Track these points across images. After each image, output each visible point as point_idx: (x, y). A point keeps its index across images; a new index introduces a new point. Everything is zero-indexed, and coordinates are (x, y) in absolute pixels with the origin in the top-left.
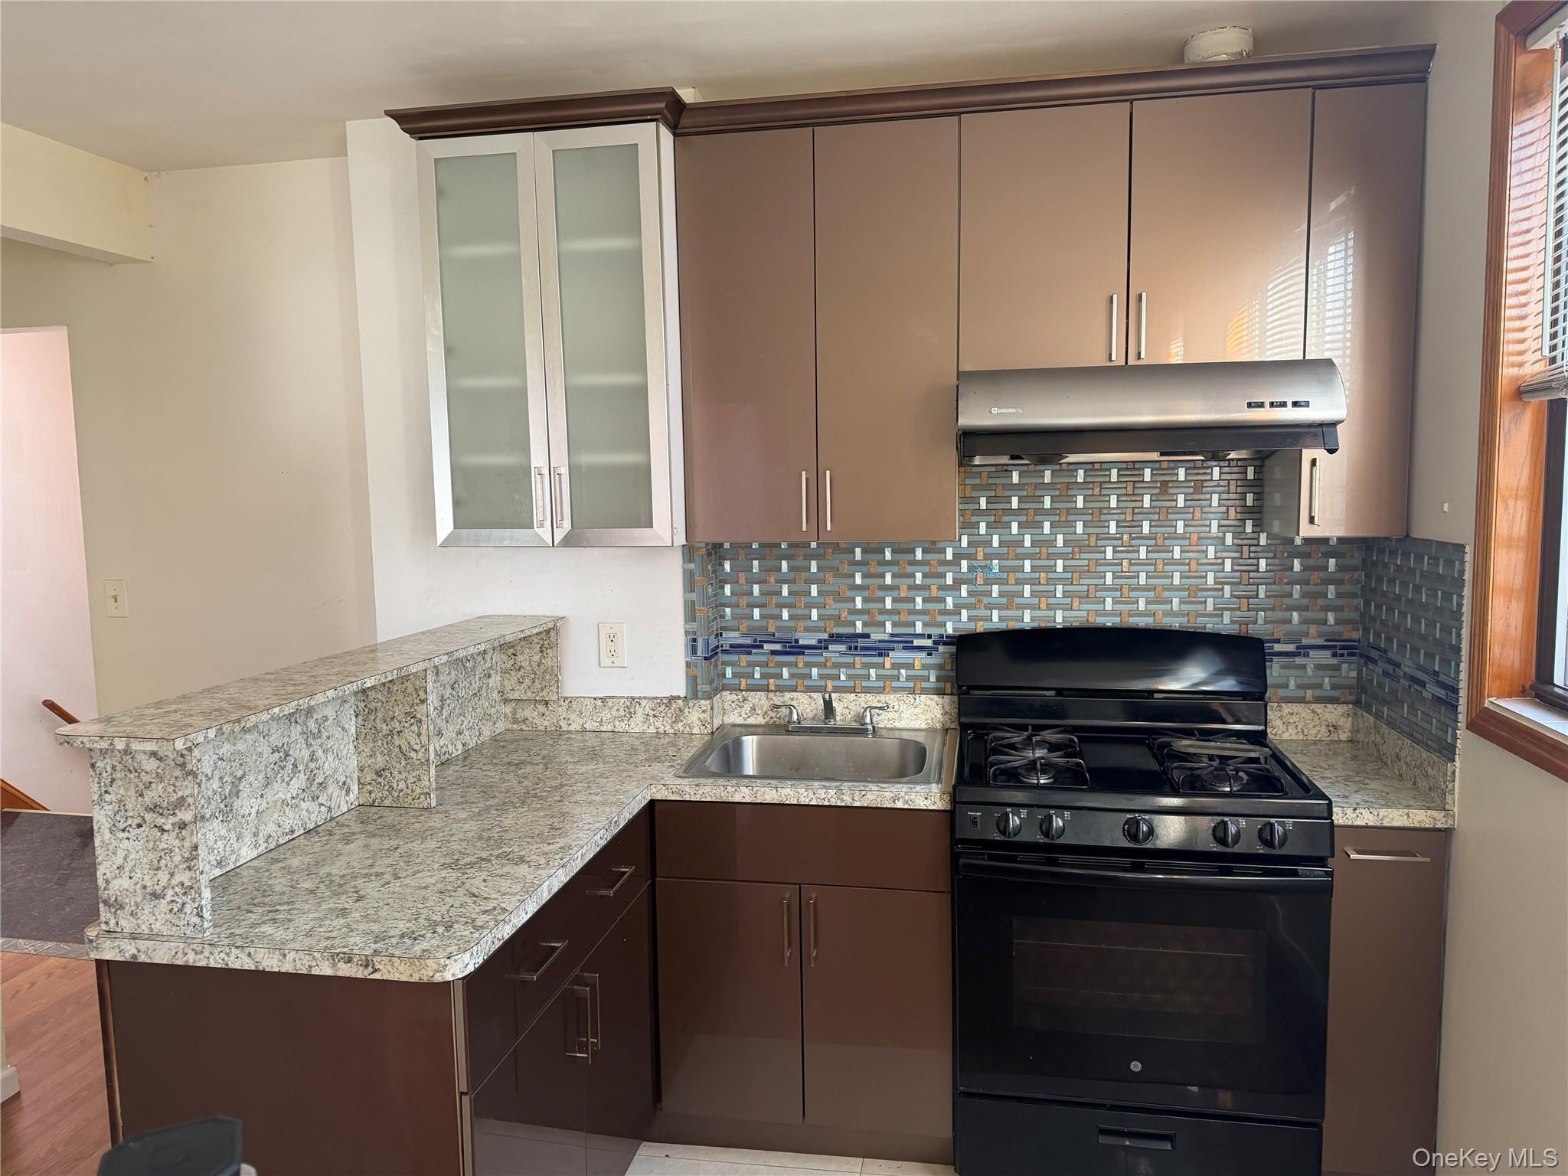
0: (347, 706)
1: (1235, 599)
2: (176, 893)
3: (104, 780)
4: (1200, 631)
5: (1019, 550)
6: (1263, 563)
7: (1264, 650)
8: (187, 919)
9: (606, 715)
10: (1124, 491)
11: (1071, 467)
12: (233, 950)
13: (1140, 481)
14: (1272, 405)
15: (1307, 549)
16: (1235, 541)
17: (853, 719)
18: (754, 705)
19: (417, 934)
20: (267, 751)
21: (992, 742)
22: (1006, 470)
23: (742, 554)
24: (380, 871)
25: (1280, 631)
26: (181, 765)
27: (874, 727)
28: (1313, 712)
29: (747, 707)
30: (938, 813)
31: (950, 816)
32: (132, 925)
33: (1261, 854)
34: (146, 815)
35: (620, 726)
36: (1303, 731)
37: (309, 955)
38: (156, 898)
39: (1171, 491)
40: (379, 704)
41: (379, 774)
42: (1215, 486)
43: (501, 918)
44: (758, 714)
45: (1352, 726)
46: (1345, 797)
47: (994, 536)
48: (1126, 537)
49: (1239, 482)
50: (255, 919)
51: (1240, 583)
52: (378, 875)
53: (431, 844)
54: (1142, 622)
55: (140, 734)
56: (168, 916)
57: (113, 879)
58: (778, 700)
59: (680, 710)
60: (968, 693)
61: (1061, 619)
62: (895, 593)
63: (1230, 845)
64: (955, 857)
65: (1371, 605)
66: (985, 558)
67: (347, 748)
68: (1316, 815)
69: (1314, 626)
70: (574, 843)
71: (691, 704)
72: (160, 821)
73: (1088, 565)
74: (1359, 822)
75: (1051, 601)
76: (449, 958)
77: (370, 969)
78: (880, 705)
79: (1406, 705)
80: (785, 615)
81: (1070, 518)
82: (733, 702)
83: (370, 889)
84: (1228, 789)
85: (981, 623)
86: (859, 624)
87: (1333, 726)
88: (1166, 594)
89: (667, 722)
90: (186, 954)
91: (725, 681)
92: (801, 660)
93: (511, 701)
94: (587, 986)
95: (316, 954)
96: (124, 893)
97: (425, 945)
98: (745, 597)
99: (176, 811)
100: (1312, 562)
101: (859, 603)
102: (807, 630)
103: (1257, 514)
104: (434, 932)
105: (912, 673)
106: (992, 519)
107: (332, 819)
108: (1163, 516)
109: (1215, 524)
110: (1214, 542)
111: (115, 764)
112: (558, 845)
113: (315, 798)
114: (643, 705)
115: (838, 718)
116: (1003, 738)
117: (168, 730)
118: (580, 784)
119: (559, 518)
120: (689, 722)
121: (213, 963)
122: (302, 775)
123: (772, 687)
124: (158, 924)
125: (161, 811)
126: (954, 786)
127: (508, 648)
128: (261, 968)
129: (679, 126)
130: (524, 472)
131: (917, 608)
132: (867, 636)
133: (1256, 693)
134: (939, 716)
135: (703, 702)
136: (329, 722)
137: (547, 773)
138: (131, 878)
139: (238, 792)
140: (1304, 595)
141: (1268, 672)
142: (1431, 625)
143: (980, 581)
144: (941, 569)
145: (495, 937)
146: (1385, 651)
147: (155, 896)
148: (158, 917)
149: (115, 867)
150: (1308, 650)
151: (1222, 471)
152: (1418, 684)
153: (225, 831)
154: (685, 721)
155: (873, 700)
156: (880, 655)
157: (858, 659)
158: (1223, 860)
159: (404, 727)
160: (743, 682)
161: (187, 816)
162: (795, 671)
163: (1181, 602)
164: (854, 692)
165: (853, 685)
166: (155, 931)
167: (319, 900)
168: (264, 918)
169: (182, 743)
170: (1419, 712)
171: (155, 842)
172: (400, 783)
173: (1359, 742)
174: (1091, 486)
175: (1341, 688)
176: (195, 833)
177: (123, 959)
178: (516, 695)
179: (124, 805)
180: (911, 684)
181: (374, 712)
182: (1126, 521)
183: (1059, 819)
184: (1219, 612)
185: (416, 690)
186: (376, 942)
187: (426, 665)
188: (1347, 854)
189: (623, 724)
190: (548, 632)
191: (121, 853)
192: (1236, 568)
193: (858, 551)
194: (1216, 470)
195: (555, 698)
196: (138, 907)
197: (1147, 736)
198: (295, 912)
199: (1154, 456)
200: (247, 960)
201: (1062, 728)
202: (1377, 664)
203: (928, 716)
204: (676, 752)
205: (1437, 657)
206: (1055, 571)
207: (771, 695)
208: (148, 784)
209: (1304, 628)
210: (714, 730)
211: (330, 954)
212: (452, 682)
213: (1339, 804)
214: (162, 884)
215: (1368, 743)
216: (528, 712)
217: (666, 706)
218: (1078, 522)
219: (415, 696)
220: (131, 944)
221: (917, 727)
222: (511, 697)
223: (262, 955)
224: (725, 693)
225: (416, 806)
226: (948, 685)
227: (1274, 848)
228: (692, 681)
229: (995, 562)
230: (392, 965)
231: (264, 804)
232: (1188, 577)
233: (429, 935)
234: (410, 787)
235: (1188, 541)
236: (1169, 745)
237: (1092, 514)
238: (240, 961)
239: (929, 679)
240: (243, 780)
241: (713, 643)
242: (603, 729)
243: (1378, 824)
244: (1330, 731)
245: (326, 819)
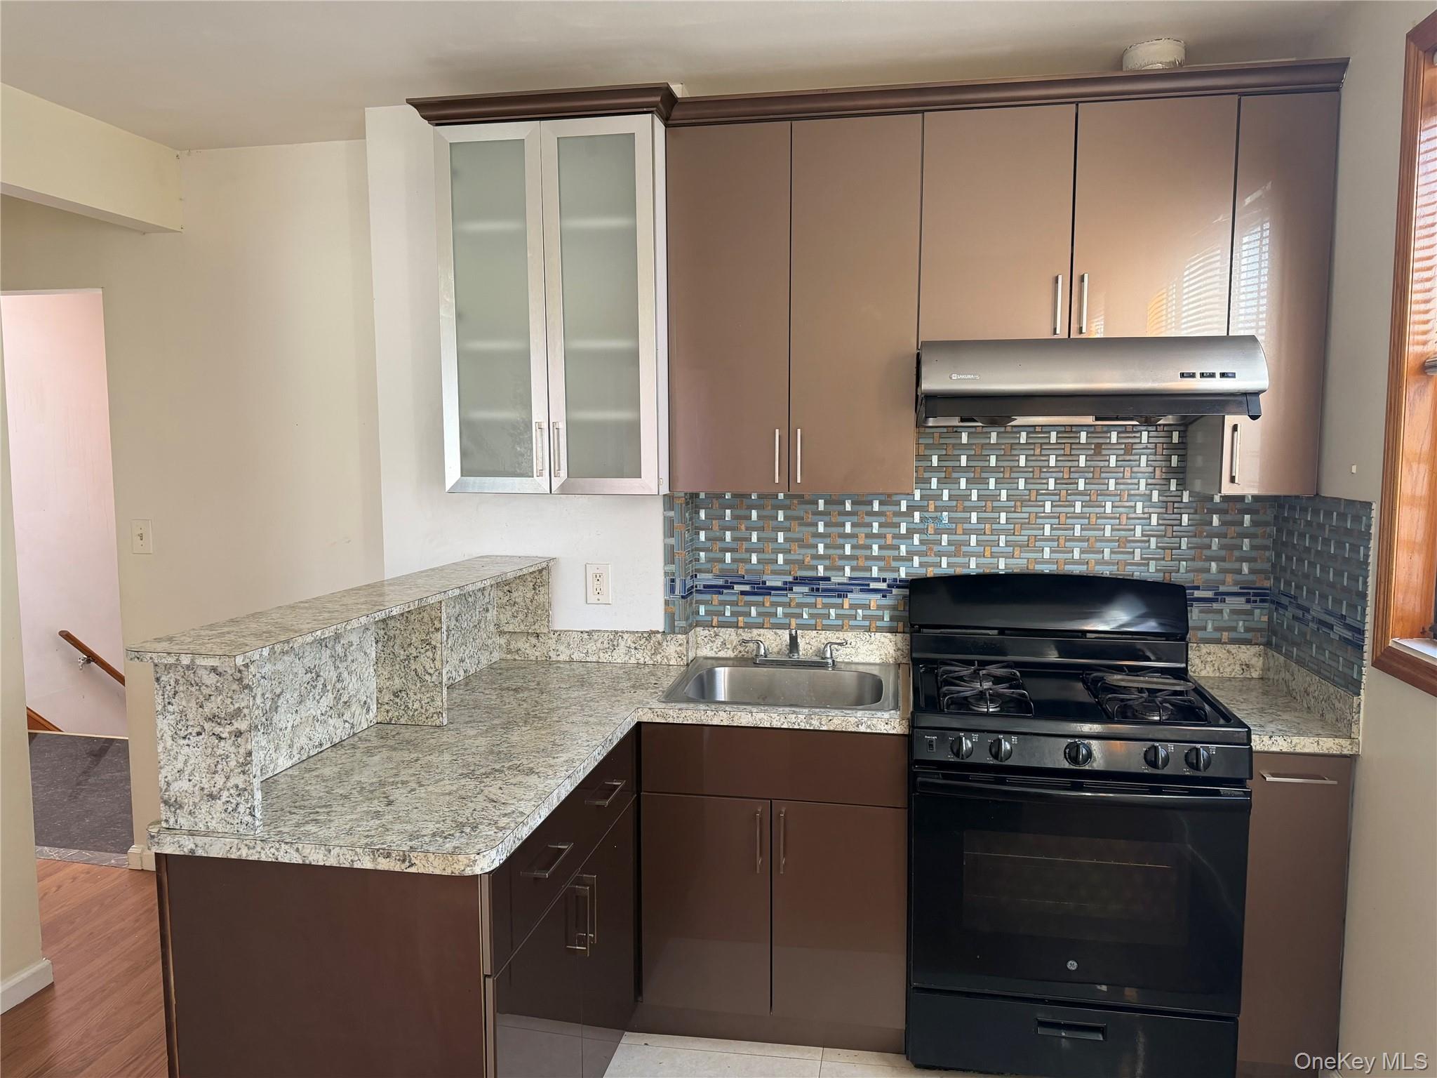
0: (369, 633)
1: (1160, 550)
2: (231, 795)
3: (167, 692)
4: (1128, 578)
5: (967, 504)
6: (1185, 518)
7: (1186, 595)
8: (240, 817)
9: (591, 647)
10: (1062, 452)
11: (1015, 430)
12: (283, 845)
13: (1077, 443)
14: (1202, 375)
15: (1225, 506)
16: (1160, 498)
17: (814, 654)
18: (725, 640)
19: (447, 833)
20: (301, 671)
21: (942, 675)
22: (956, 432)
23: (716, 503)
24: (405, 779)
25: (1199, 579)
26: (238, 680)
27: (833, 661)
28: (1229, 652)
29: (719, 642)
30: (897, 737)
31: (909, 740)
32: (190, 823)
33: (1187, 776)
34: (206, 724)
35: (604, 657)
36: (1219, 669)
37: (352, 850)
38: (213, 799)
39: (1104, 452)
40: (398, 632)
41: (396, 695)
42: (1143, 449)
43: (520, 820)
44: (728, 649)
45: (1264, 666)
46: (1261, 726)
47: (944, 491)
48: (1064, 493)
49: (1164, 445)
50: (299, 820)
51: (1165, 536)
52: (403, 783)
53: (447, 757)
54: (1077, 570)
55: (203, 651)
56: (223, 815)
57: (173, 781)
58: (746, 635)
59: (659, 644)
60: (919, 631)
61: (1004, 566)
62: (854, 541)
63: (1160, 767)
64: (912, 777)
65: (1282, 557)
66: (936, 510)
67: (368, 671)
68: (1237, 741)
69: (1231, 575)
70: (576, 758)
71: (669, 638)
72: (218, 730)
73: (1029, 518)
74: (1274, 749)
75: (994, 549)
76: (478, 854)
77: (407, 864)
78: (839, 641)
79: (1314, 646)
80: (754, 559)
81: (1014, 475)
82: (705, 637)
83: (398, 794)
84: (1157, 718)
85: (931, 569)
86: (821, 568)
87: (1246, 665)
88: (1098, 544)
89: (647, 654)
90: (240, 849)
91: (699, 618)
92: (768, 600)
93: (505, 633)
94: (586, 885)
95: (358, 850)
96: (183, 794)
97: (455, 843)
98: (718, 542)
99: (233, 721)
100: (1229, 518)
101: (821, 549)
102: (774, 573)
103: (1181, 474)
104: (462, 832)
105: (867, 612)
106: (943, 475)
107: (354, 734)
108: (1096, 475)
109: (1143, 482)
110: (1141, 499)
111: (179, 678)
112: (562, 759)
113: (341, 715)
114: (626, 638)
115: (801, 653)
116: (951, 672)
117: (227, 648)
118: (574, 707)
119: (557, 468)
120: (667, 654)
121: (264, 857)
122: (330, 694)
123: (741, 624)
124: (214, 822)
125: (219, 721)
126: (912, 712)
127: (505, 585)
128: (307, 862)
129: (671, 118)
130: (528, 425)
131: (874, 554)
132: (828, 579)
133: (1178, 634)
134: (892, 652)
135: (679, 636)
136: (354, 647)
137: (544, 697)
138: (190, 780)
139: (277, 708)
140: (1222, 547)
141: (1189, 616)
142: (1338, 574)
143: (931, 531)
144: (895, 520)
145: (516, 837)
146: (1295, 598)
147: (212, 797)
148: (214, 816)
149: (176, 771)
150: (1223, 597)
151: (1150, 435)
152: (1327, 627)
153: (265, 742)
154: (663, 654)
155: (832, 636)
156: (839, 596)
157: (819, 599)
158: (1153, 781)
159: (420, 653)
160: (715, 619)
161: (242, 725)
162: (762, 610)
163: (1112, 552)
164: (816, 630)
165: (814, 623)
166: (211, 828)
167: (354, 804)
168: (307, 819)
169: (241, 660)
170: (1327, 652)
171: (213, 749)
172: (415, 704)
173: (1269, 679)
174: (1032, 447)
175: (1254, 631)
176: (250, 740)
177: (182, 853)
178: (511, 628)
179: (186, 715)
180: (867, 623)
181: (393, 639)
182: (1063, 478)
183: (1007, 743)
184: (1145, 562)
185: (432, 619)
186: (411, 840)
187: (439, 597)
188: (1263, 776)
189: (607, 656)
190: (540, 571)
191: (181, 758)
192: (1161, 522)
193: (821, 502)
194: (1145, 434)
195: (546, 631)
196: (196, 807)
197: (1081, 672)
198: (333, 814)
199: (1089, 420)
200: (295, 854)
201: (1005, 664)
202: (1287, 610)
203: (882, 652)
204: (657, 680)
205: (1345, 602)
206: (999, 523)
207: (740, 631)
208: (208, 697)
209: (1221, 576)
210: (689, 661)
211: (371, 850)
212: (456, 615)
213: (1257, 733)
214: (218, 786)
215: (1278, 681)
216: (521, 644)
217: (647, 639)
218: (1020, 479)
219: (431, 625)
220: (189, 839)
221: (872, 661)
222: (506, 630)
223: (309, 851)
224: (698, 629)
225: (430, 724)
226: (901, 624)
227: (1200, 770)
228: (670, 618)
229: (945, 514)
230: (428, 860)
231: (298, 720)
232: (1119, 530)
233: (458, 834)
234: (424, 707)
235: (1119, 497)
236: (1102, 679)
237: (1033, 472)
238: (289, 856)
239: (883, 619)
240: (281, 696)
241: (689, 583)
242: (588, 659)
243: (1292, 750)
244: (1243, 670)
245: (349, 734)
